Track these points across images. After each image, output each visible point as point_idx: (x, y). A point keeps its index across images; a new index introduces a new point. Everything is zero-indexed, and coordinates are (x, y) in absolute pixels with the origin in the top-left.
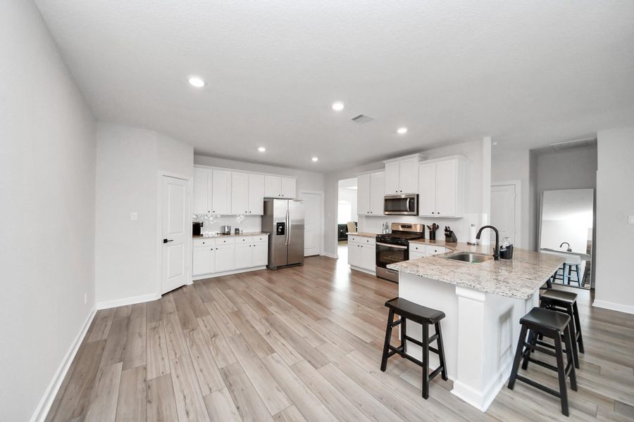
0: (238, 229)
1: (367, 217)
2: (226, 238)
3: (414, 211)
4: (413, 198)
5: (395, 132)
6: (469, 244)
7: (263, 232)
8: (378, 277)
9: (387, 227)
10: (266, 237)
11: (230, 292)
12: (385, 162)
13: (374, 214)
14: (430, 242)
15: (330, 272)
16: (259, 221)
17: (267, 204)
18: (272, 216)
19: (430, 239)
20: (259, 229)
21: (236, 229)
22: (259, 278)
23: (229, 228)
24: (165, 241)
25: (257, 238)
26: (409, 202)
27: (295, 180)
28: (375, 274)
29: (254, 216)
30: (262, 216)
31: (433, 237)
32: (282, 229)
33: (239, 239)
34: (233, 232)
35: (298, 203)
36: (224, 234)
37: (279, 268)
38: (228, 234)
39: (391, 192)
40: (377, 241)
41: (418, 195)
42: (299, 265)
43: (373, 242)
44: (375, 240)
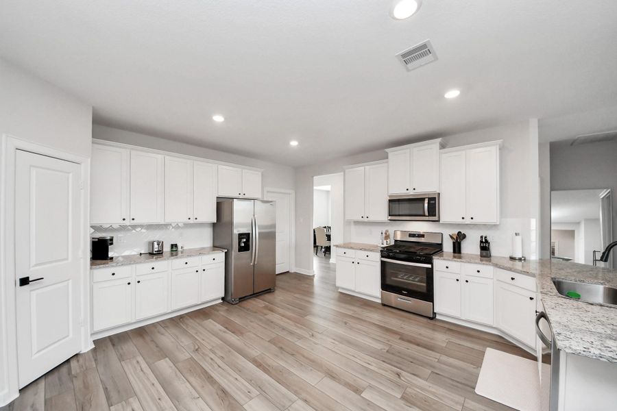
0: (176, 245)
1: (357, 223)
2: (156, 261)
3: (435, 215)
4: (433, 198)
5: (440, 96)
6: (512, 258)
7: (216, 247)
8: (384, 305)
9: (387, 237)
10: (220, 256)
11: (165, 365)
12: (387, 150)
13: (372, 219)
14: (454, 257)
15: (308, 299)
16: (208, 232)
17: (223, 206)
18: (231, 223)
19: (454, 252)
20: (208, 243)
21: (172, 245)
22: (211, 323)
23: (160, 244)
24: (24, 281)
25: (207, 258)
26: (428, 203)
27: (260, 174)
28: (379, 301)
29: (201, 225)
30: (214, 225)
31: (457, 248)
32: (245, 243)
33: (178, 262)
34: (167, 249)
35: (269, 204)
36: (151, 254)
37: (242, 299)
38: (160, 253)
39: (398, 191)
40: (382, 257)
41: (439, 194)
42: (269, 291)
43: (376, 258)
44: (379, 255)
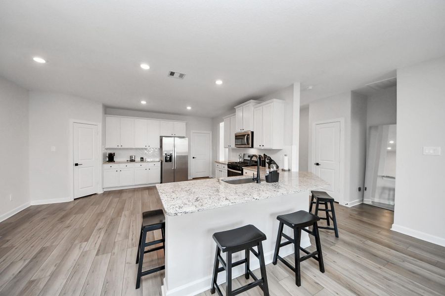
0: (143, 158)
2: (132, 164)
3: (249, 144)
4: (248, 135)
10: (159, 163)
12: (235, 107)
13: (231, 147)
18: (162, 148)
19: (262, 166)
21: (141, 158)
23: (134, 157)
24: (77, 165)
25: (151, 164)
26: (247, 138)
27: (185, 123)
31: (264, 164)
34: (138, 159)
39: (238, 131)
40: (228, 167)
41: (252, 133)
44: (226, 167)
